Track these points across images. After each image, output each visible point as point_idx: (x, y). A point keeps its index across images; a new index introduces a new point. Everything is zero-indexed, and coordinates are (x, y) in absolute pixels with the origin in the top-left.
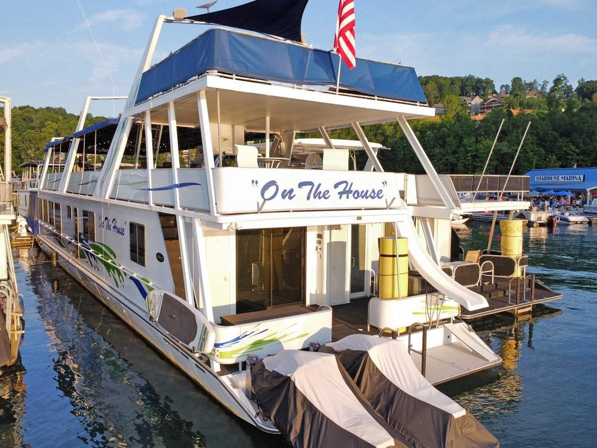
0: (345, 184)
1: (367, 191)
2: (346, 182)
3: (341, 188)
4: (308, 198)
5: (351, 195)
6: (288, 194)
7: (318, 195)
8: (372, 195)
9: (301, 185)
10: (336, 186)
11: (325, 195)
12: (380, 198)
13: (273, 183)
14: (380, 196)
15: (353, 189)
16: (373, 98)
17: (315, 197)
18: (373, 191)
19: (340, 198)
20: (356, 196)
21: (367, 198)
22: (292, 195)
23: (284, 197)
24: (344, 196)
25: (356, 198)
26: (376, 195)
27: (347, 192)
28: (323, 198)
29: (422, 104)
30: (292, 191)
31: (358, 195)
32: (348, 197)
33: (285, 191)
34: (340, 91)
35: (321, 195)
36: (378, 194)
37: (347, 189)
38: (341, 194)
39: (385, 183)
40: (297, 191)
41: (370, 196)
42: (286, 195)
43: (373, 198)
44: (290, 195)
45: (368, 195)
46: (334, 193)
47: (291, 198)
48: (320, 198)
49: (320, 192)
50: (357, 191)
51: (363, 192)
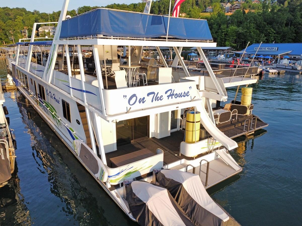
0: (171, 91)
1: (182, 93)
2: (171, 90)
3: (169, 93)
4: (152, 101)
5: (173, 97)
6: (142, 100)
8: (184, 95)
9: (148, 95)
10: (166, 93)
11: (161, 99)
12: (188, 96)
13: (134, 95)
14: (188, 95)
15: (175, 93)
16: (185, 40)
17: (155, 100)
18: (185, 93)
19: (168, 99)
20: (176, 96)
21: (181, 97)
22: (144, 101)
23: (140, 102)
24: (170, 97)
25: (176, 98)
26: (186, 95)
27: (171, 95)
28: (159, 100)
29: (210, 41)
30: (144, 98)
31: (178, 96)
32: (172, 98)
33: (140, 99)
34: (169, 38)
35: (159, 98)
36: (187, 94)
37: (172, 93)
38: (168, 96)
39: (190, 87)
40: (147, 98)
41: (183, 95)
42: (141, 101)
43: (184, 96)
44: (143, 101)
46: (165, 96)
47: (143, 102)
48: (158, 100)
49: (158, 97)
50: (177, 94)
51: (180, 94)
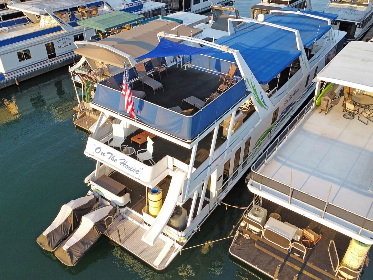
0: (124, 161)
1: (132, 168)
3: (122, 161)
4: (109, 159)
5: (125, 166)
6: (103, 154)
7: (113, 159)
8: (134, 170)
9: (108, 153)
10: (121, 159)
11: (115, 161)
13: (99, 148)
14: (137, 172)
15: (127, 164)
17: (111, 160)
18: (135, 169)
19: (120, 165)
20: (127, 167)
21: (131, 170)
22: (104, 155)
23: (101, 154)
24: (122, 165)
27: (124, 164)
29: (183, 140)
30: (104, 153)
33: (102, 152)
37: (124, 163)
38: (121, 163)
39: (142, 169)
40: (106, 154)
43: (134, 172)
45: (132, 170)
46: (119, 161)
48: (113, 161)
49: (114, 159)
51: (130, 167)
